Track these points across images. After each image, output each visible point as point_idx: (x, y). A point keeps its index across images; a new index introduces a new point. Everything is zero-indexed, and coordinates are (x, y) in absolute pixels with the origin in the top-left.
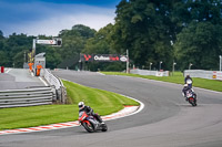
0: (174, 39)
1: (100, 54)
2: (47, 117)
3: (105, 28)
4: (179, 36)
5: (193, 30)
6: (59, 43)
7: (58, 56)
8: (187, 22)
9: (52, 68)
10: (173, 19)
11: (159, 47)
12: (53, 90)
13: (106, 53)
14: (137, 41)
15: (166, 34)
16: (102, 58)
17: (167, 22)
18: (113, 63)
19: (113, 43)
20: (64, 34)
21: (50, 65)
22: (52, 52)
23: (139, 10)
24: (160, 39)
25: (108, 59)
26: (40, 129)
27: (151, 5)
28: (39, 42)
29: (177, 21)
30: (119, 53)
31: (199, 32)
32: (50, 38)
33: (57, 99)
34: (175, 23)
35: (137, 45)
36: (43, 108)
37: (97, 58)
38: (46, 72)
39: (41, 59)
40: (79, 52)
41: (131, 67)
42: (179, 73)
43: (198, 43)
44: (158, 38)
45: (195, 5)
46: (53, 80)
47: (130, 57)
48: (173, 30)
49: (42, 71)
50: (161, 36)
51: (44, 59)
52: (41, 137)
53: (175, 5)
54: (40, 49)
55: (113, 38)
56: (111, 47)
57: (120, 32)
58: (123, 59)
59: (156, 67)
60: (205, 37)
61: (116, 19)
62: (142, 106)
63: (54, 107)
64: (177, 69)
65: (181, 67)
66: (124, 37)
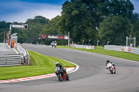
0: (98, 26)
1: (52, 34)
2: (18, 73)
3: (55, 18)
4: (101, 24)
5: (110, 21)
6: (26, 27)
7: (25, 35)
8: (106, 15)
9: (22, 43)
10: (98, 13)
11: (89, 31)
12: (22, 57)
13: (55, 34)
14: (75, 27)
15: (93, 23)
16: (53, 37)
17: (94, 15)
18: (59, 40)
19: (60, 28)
20: (29, 21)
21: (20, 41)
22: (22, 33)
23: (77, 7)
24: (89, 26)
25: (56, 37)
26: (13, 81)
27: (84, 4)
28: (14, 26)
29: (100, 15)
30: (64, 34)
31: (114, 21)
32: (21, 24)
33: (24, 62)
34: (99, 16)
35: (75, 29)
36: (16, 68)
37: (49, 37)
38: (18, 45)
39: (14, 37)
40: (38, 33)
41: (71, 43)
42: (101, 47)
43: (113, 29)
44: (88, 25)
45: (111, 5)
46: (22, 50)
47: (71, 37)
48: (98, 20)
49: (15, 44)
50: (90, 23)
51: (16, 37)
52: (13, 86)
53: (99, 5)
54: (14, 30)
55: (60, 24)
56: (59, 30)
57: (64, 21)
58: (66, 38)
59: (86, 43)
60: (118, 25)
61: (62, 13)
62: (78, 67)
63: (22, 67)
64: (100, 44)
65: (102, 43)
66: (67, 24)
